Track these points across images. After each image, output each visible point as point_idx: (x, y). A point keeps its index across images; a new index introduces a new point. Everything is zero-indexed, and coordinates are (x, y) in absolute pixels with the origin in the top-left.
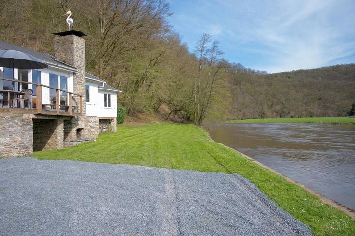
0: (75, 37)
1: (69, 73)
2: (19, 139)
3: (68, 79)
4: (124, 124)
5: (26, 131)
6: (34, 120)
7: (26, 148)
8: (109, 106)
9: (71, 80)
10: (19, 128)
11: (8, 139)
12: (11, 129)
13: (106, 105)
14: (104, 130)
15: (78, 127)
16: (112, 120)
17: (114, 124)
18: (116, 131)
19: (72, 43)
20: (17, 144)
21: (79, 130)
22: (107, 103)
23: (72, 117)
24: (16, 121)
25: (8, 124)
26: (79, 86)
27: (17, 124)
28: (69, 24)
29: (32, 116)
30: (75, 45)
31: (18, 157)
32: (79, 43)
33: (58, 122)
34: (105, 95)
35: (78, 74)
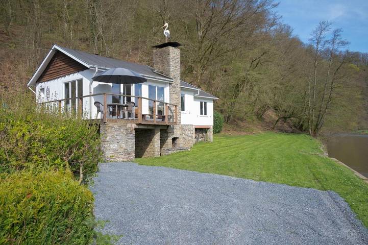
0: (171, 48)
1: (166, 84)
2: (124, 146)
3: (165, 89)
4: (222, 133)
5: (129, 139)
6: (135, 129)
7: (129, 154)
8: (206, 114)
9: (167, 90)
10: (124, 136)
11: (116, 145)
12: (118, 137)
13: (201, 113)
14: (200, 140)
15: (174, 136)
16: (208, 129)
17: (210, 133)
18: (212, 140)
19: (169, 54)
20: (122, 150)
21: (174, 139)
22: (203, 110)
23: (168, 126)
24: (122, 130)
25: (116, 133)
26: (174, 96)
27: (123, 133)
28: (166, 35)
29: (134, 126)
30: (171, 56)
31: (123, 161)
32: (174, 54)
33: (156, 131)
34: (201, 104)
35: (174, 84)
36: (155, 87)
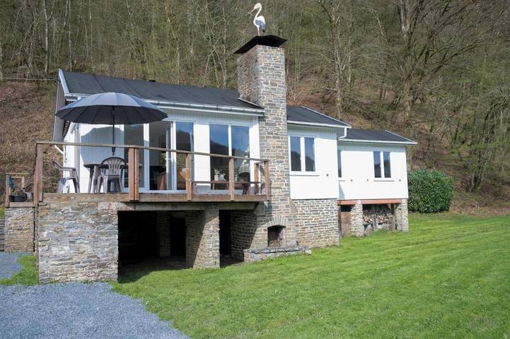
0: (260, 49)
1: (251, 119)
2: (88, 249)
3: (251, 130)
5: (102, 234)
6: (121, 214)
7: (103, 266)
8: (388, 175)
9: (254, 131)
10: (89, 229)
11: (67, 248)
12: (72, 231)
13: (378, 175)
14: (380, 227)
15: (271, 224)
16: (397, 204)
17: (403, 215)
18: (406, 228)
19: (257, 61)
20: (84, 257)
21: (275, 231)
23: (257, 204)
24: (83, 216)
25: (67, 223)
26: (272, 142)
27: (85, 222)
28: (258, 27)
29: (116, 205)
31: (87, 282)
32: (269, 60)
33: (208, 215)
34: (376, 155)
35: (270, 118)
36: (227, 126)
